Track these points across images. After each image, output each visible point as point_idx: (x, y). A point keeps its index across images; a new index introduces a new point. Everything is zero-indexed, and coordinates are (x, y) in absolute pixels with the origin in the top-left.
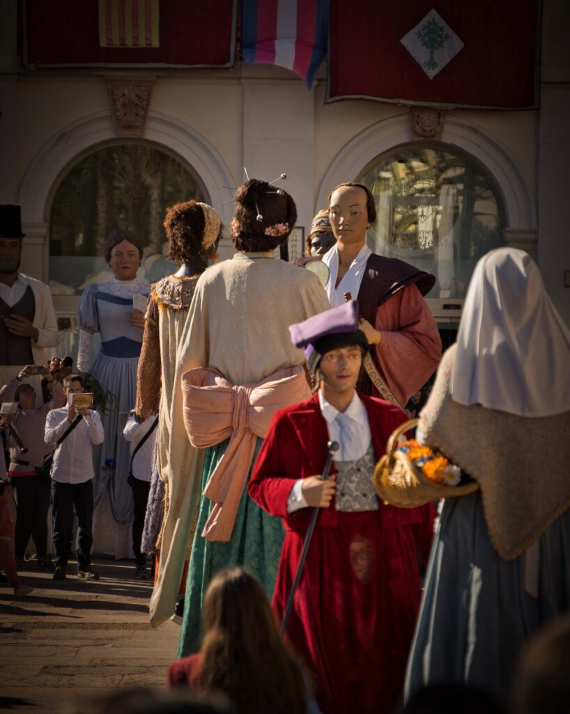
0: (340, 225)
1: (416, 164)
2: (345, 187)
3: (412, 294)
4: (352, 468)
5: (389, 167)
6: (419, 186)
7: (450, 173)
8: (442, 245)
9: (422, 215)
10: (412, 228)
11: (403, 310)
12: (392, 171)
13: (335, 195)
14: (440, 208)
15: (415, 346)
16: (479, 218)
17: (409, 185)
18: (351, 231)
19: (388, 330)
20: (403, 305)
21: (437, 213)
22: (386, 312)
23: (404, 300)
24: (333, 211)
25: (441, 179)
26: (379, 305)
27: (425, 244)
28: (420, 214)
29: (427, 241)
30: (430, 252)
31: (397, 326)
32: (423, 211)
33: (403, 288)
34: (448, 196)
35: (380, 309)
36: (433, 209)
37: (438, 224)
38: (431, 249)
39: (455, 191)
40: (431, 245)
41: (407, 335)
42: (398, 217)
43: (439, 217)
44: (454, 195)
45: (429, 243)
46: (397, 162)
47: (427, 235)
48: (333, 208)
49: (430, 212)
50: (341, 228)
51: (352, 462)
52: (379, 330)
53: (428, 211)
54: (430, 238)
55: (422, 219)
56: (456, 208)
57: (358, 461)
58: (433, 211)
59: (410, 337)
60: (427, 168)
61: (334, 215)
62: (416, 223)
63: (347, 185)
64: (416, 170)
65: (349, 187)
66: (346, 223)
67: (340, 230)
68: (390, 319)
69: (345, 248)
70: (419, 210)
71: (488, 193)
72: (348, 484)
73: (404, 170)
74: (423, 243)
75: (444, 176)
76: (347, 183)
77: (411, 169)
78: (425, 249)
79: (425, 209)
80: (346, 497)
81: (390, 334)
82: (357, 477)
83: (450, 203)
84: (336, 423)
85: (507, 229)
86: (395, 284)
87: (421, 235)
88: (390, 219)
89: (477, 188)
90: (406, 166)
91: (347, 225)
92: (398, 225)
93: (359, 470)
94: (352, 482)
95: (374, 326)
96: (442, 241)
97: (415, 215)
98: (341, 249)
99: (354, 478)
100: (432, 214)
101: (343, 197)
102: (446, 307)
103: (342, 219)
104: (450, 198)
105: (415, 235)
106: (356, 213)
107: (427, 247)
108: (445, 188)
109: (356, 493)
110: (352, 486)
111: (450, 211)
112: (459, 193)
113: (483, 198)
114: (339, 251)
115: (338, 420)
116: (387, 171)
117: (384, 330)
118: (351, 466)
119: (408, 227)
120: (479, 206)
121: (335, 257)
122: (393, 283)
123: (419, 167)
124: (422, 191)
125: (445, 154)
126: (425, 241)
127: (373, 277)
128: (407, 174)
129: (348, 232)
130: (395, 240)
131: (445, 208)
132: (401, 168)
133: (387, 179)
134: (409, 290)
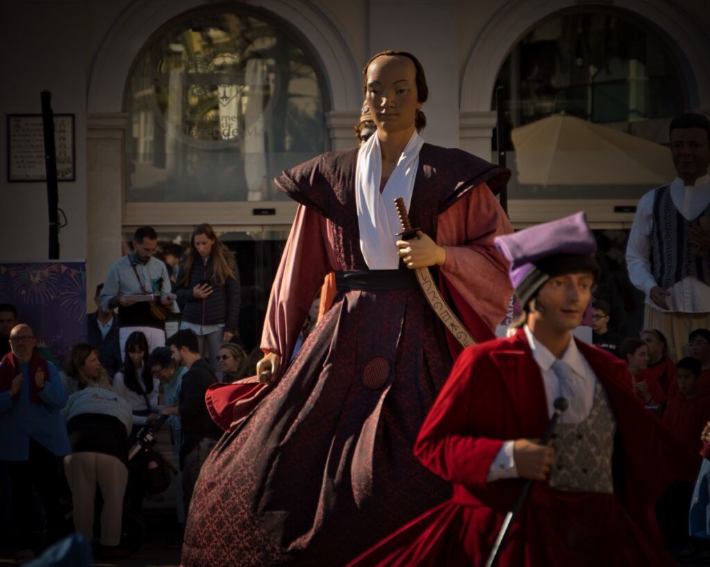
0: (382, 108)
1: (214, 33)
2: (386, 57)
3: (482, 196)
4: (572, 434)
5: (179, 38)
6: (219, 61)
7: (259, 45)
8: (250, 135)
9: (225, 97)
10: (211, 114)
11: (471, 218)
12: (184, 42)
13: (373, 67)
14: (247, 89)
15: (491, 264)
16: (295, 101)
17: (207, 61)
18: (397, 114)
19: (452, 245)
20: (471, 211)
21: (243, 94)
22: (449, 221)
23: (472, 205)
24: (371, 89)
25: (247, 53)
26: (441, 211)
27: (228, 134)
28: (222, 95)
29: (231, 130)
30: (235, 145)
31: (464, 238)
32: (225, 92)
33: (472, 189)
34: (256, 73)
35: (442, 217)
36: (237, 90)
37: (244, 109)
38: (236, 140)
39: (265, 68)
40: (236, 134)
41: (480, 250)
42: (194, 101)
43: (245, 100)
44: (263, 72)
45: (233, 132)
46: (191, 30)
47: (231, 121)
48: (371, 85)
49: (234, 93)
50: (383, 112)
51: (572, 426)
52: (442, 245)
53: (231, 91)
54: (235, 125)
55: (225, 102)
56: (266, 87)
57: (580, 425)
58: (237, 93)
59: (483, 252)
60: (228, 39)
61: (372, 94)
62: (217, 108)
63: (388, 54)
64: (215, 42)
65: (391, 57)
66: (390, 104)
67: (382, 114)
68: (454, 229)
69: (389, 137)
70: (221, 90)
71: (305, 70)
72: (567, 454)
73: (199, 42)
74: (226, 132)
75: (251, 48)
76: (388, 52)
77: (209, 40)
78: (229, 141)
79: (228, 89)
80: (564, 471)
81: (457, 249)
82: (577, 446)
83: (259, 81)
84: (552, 372)
85: (332, 113)
86: (460, 184)
87: (223, 122)
88: (183, 102)
89: (292, 63)
90: (202, 36)
91: (391, 107)
92: (194, 110)
93: (580, 437)
94: (571, 452)
95: (435, 240)
96: (250, 129)
97: (215, 99)
98: (383, 140)
99: (574, 448)
100: (236, 95)
101: (383, 71)
102: (257, 212)
103: (384, 100)
104: (259, 74)
105: (216, 122)
106: (402, 91)
107: (231, 137)
108: (252, 63)
109: (576, 467)
110: (571, 458)
111: (259, 92)
112: (270, 70)
113: (300, 76)
114: (380, 141)
115: (554, 368)
116: (177, 42)
117: (447, 245)
118: (571, 430)
119: (205, 114)
120: (295, 86)
121: (376, 151)
122: (457, 184)
123: (219, 38)
124: (221, 67)
125: (252, 20)
126: (229, 130)
127: (430, 175)
128: (204, 47)
129: (393, 117)
130: (190, 129)
131: (253, 87)
132: (196, 38)
133: (179, 53)
134: (478, 192)
